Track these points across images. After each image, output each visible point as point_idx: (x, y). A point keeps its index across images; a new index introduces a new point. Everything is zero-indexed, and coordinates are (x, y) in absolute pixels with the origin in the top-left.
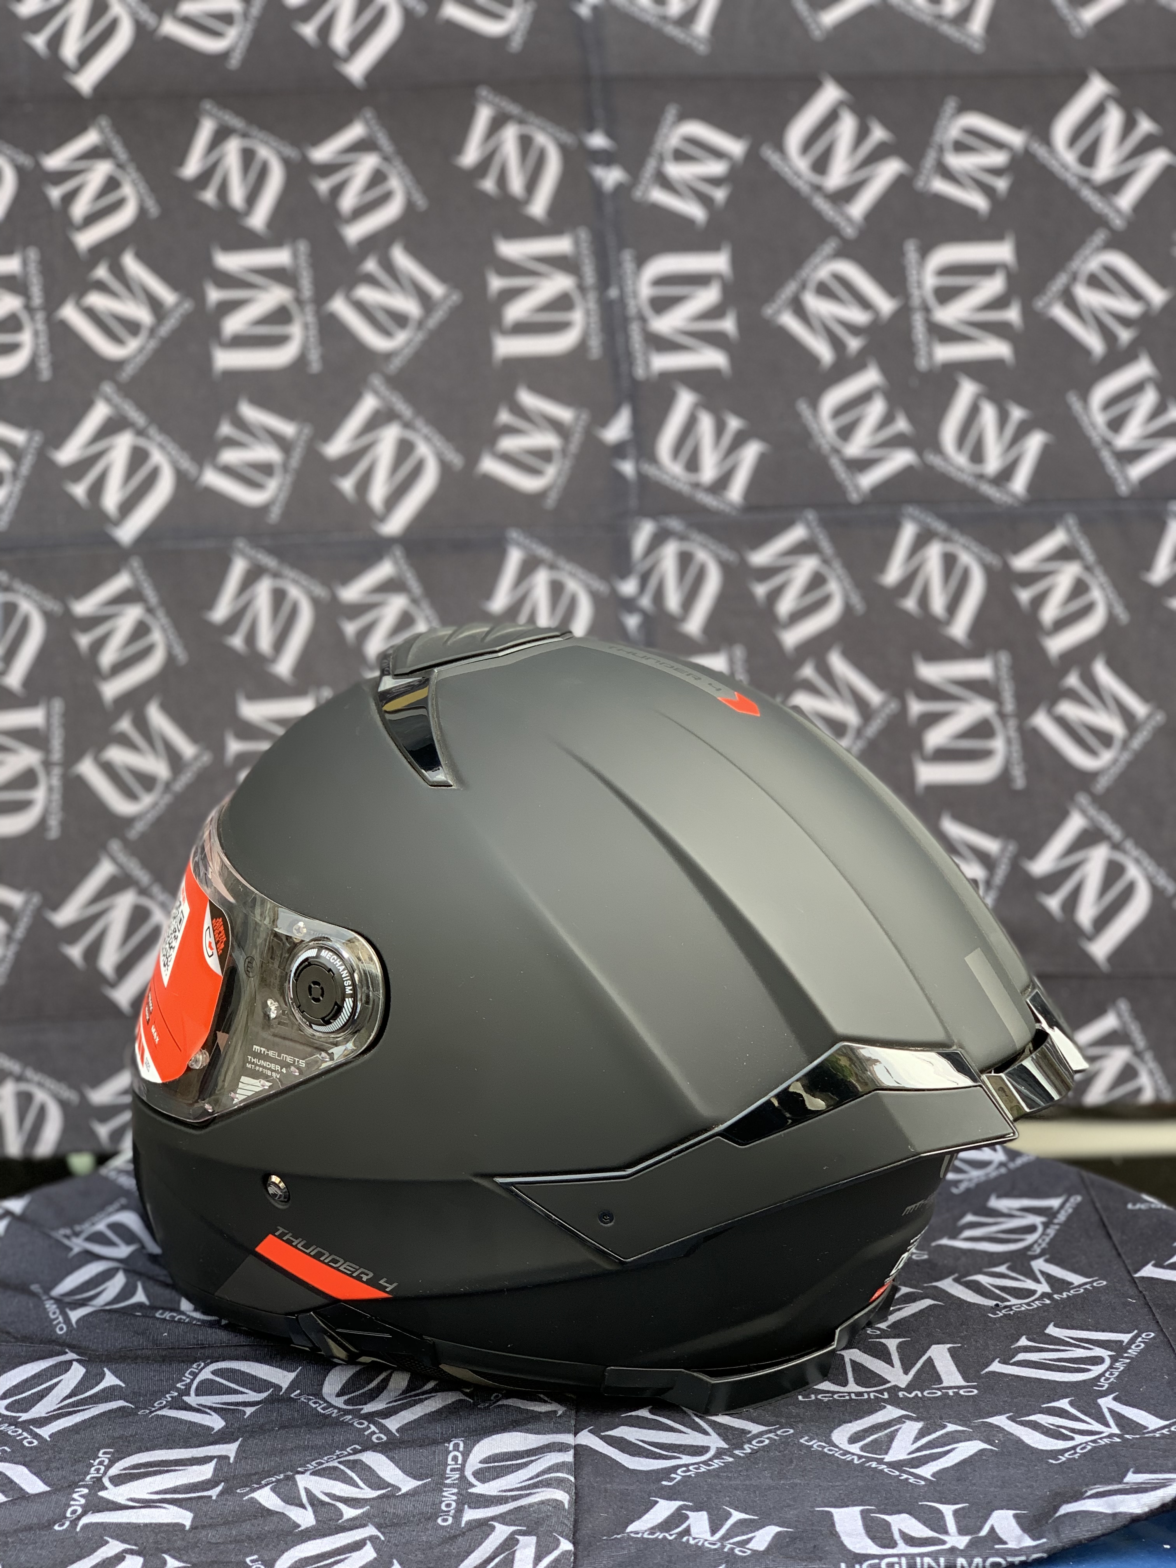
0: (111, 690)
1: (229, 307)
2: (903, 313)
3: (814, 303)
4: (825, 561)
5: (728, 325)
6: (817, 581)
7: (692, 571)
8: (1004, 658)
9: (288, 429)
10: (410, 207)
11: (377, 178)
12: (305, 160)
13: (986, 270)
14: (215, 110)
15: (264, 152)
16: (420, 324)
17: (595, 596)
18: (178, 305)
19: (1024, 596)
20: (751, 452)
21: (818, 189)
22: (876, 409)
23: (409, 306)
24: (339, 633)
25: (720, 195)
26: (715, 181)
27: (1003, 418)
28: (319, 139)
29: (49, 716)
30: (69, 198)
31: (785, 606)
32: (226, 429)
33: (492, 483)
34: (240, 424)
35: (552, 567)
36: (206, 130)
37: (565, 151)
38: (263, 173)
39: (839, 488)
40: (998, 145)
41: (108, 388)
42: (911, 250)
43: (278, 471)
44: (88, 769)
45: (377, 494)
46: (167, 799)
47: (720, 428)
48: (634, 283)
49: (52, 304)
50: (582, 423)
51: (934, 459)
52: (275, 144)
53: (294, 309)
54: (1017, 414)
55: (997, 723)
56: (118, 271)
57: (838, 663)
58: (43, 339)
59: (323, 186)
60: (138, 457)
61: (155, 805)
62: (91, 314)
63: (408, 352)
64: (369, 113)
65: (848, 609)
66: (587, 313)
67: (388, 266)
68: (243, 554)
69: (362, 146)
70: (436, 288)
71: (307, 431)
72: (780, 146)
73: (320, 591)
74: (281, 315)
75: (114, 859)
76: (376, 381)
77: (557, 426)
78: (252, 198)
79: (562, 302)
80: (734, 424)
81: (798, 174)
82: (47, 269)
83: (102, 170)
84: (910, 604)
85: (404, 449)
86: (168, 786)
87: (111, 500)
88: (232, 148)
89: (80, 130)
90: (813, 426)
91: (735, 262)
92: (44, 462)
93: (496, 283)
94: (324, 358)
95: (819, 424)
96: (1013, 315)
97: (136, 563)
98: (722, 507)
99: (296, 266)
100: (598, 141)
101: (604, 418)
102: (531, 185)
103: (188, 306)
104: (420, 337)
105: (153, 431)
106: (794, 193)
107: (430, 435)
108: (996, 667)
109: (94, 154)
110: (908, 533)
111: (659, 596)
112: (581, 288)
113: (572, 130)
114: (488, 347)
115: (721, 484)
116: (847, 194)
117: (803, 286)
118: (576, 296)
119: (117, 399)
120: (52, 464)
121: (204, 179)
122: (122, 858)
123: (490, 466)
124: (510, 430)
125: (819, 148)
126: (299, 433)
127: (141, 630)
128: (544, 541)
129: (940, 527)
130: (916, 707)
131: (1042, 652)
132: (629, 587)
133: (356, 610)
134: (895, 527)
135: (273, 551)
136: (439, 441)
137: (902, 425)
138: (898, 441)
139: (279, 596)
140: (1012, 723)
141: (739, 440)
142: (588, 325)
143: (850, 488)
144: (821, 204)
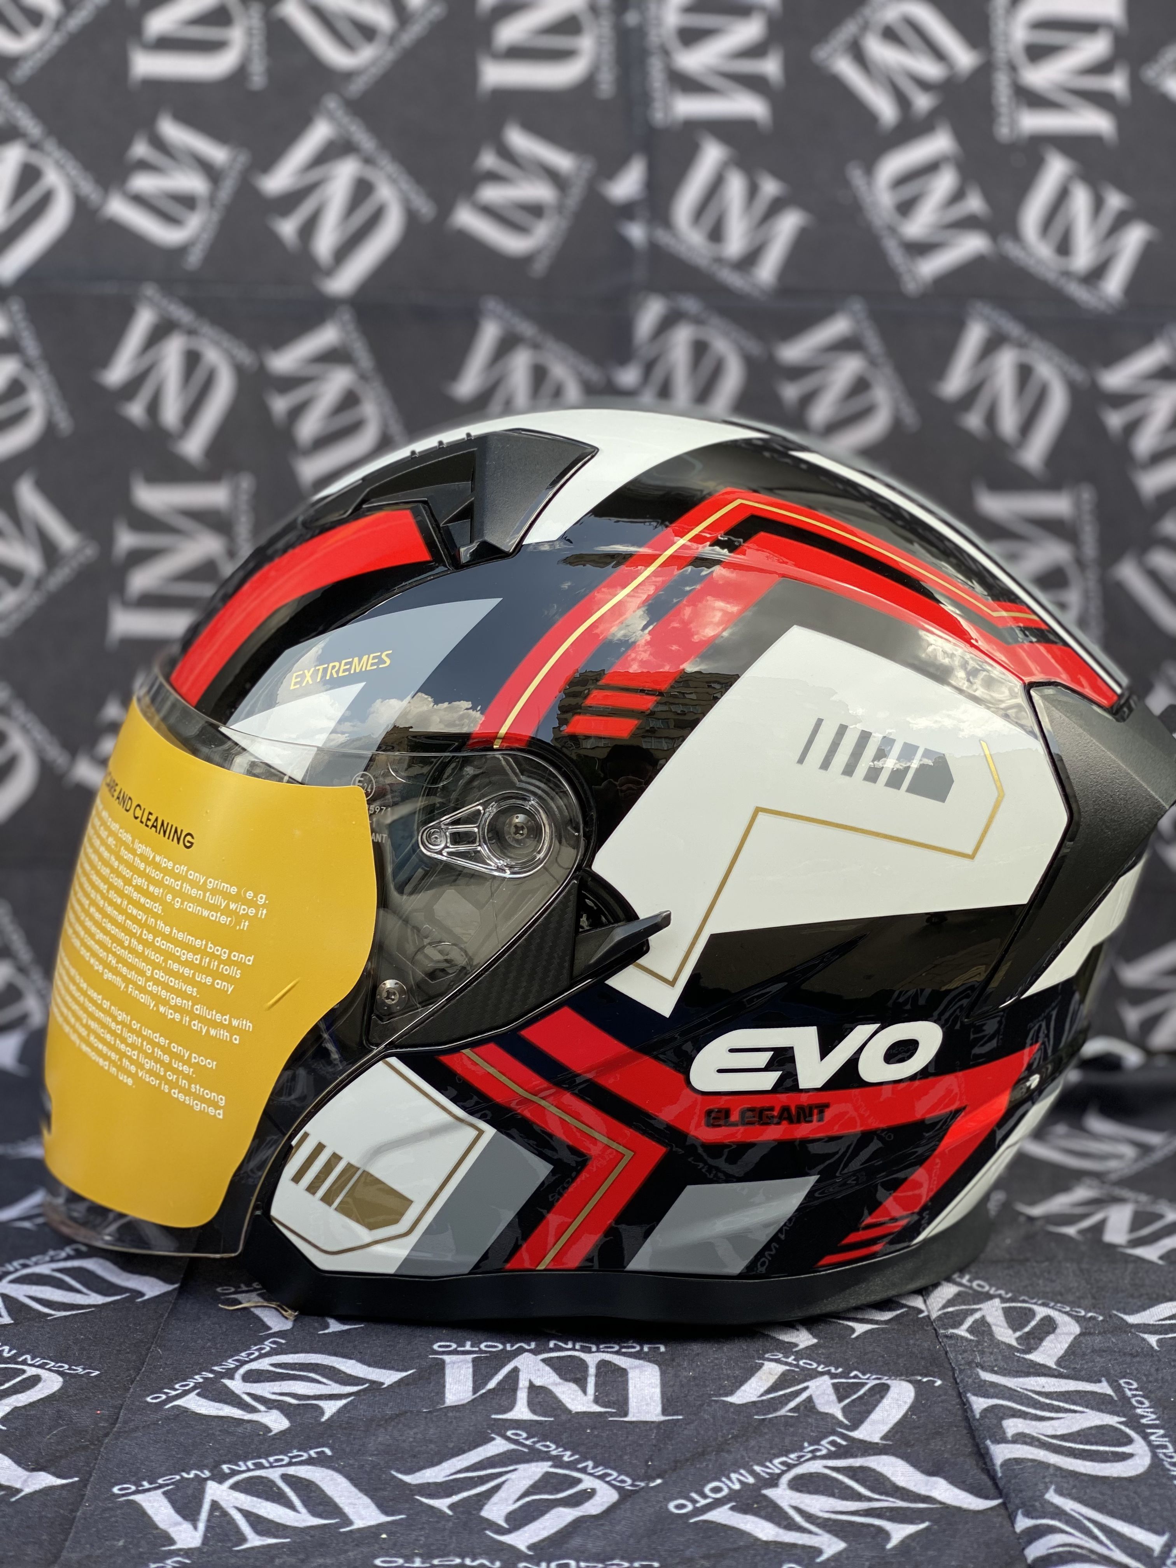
1: (154, 2)
3: (877, 48)
4: (873, 362)
5: (771, 67)
6: (860, 386)
7: (707, 365)
8: (1087, 495)
9: (218, 154)
13: (1088, 27)
16: (392, 39)
17: (587, 386)
20: (789, 223)
22: (945, 182)
23: (380, 17)
27: (1098, 205)
31: (820, 413)
32: (140, 149)
33: (467, 240)
34: (159, 144)
35: (536, 346)
39: (892, 276)
43: (202, 205)
45: (325, 242)
46: (36, 599)
47: (753, 191)
48: (658, 9)
50: (583, 174)
51: (1011, 249)
53: (236, 11)
54: (1118, 200)
55: (1073, 572)
60: (29, 176)
61: (21, 604)
63: (375, 72)
65: (897, 424)
66: (599, 42)
68: (152, 304)
71: (243, 159)
73: (245, 356)
74: (219, 16)
76: (332, 103)
77: (553, 175)
79: (569, 25)
80: (770, 188)
84: (974, 421)
85: (362, 189)
86: (39, 583)
90: (867, 199)
94: (270, 72)
95: (873, 195)
96: (1117, 83)
97: (14, 306)
98: (748, 288)
101: (611, 169)
104: (390, 55)
105: (50, 146)
107: (395, 175)
108: (1077, 504)
110: (975, 335)
111: (665, 392)
112: (594, 8)
114: (473, 73)
115: (750, 259)
117: (865, 27)
118: (587, 19)
119: (9, 103)
123: (466, 218)
124: (493, 177)
126: (232, 161)
127: (15, 388)
128: (528, 315)
129: (1015, 330)
131: (1132, 491)
132: (629, 377)
133: (288, 383)
134: (958, 327)
135: (190, 302)
136: (406, 184)
137: (975, 204)
138: (969, 223)
139: (192, 359)
140: (1092, 575)
141: (776, 208)
142: (598, 56)
143: (906, 277)
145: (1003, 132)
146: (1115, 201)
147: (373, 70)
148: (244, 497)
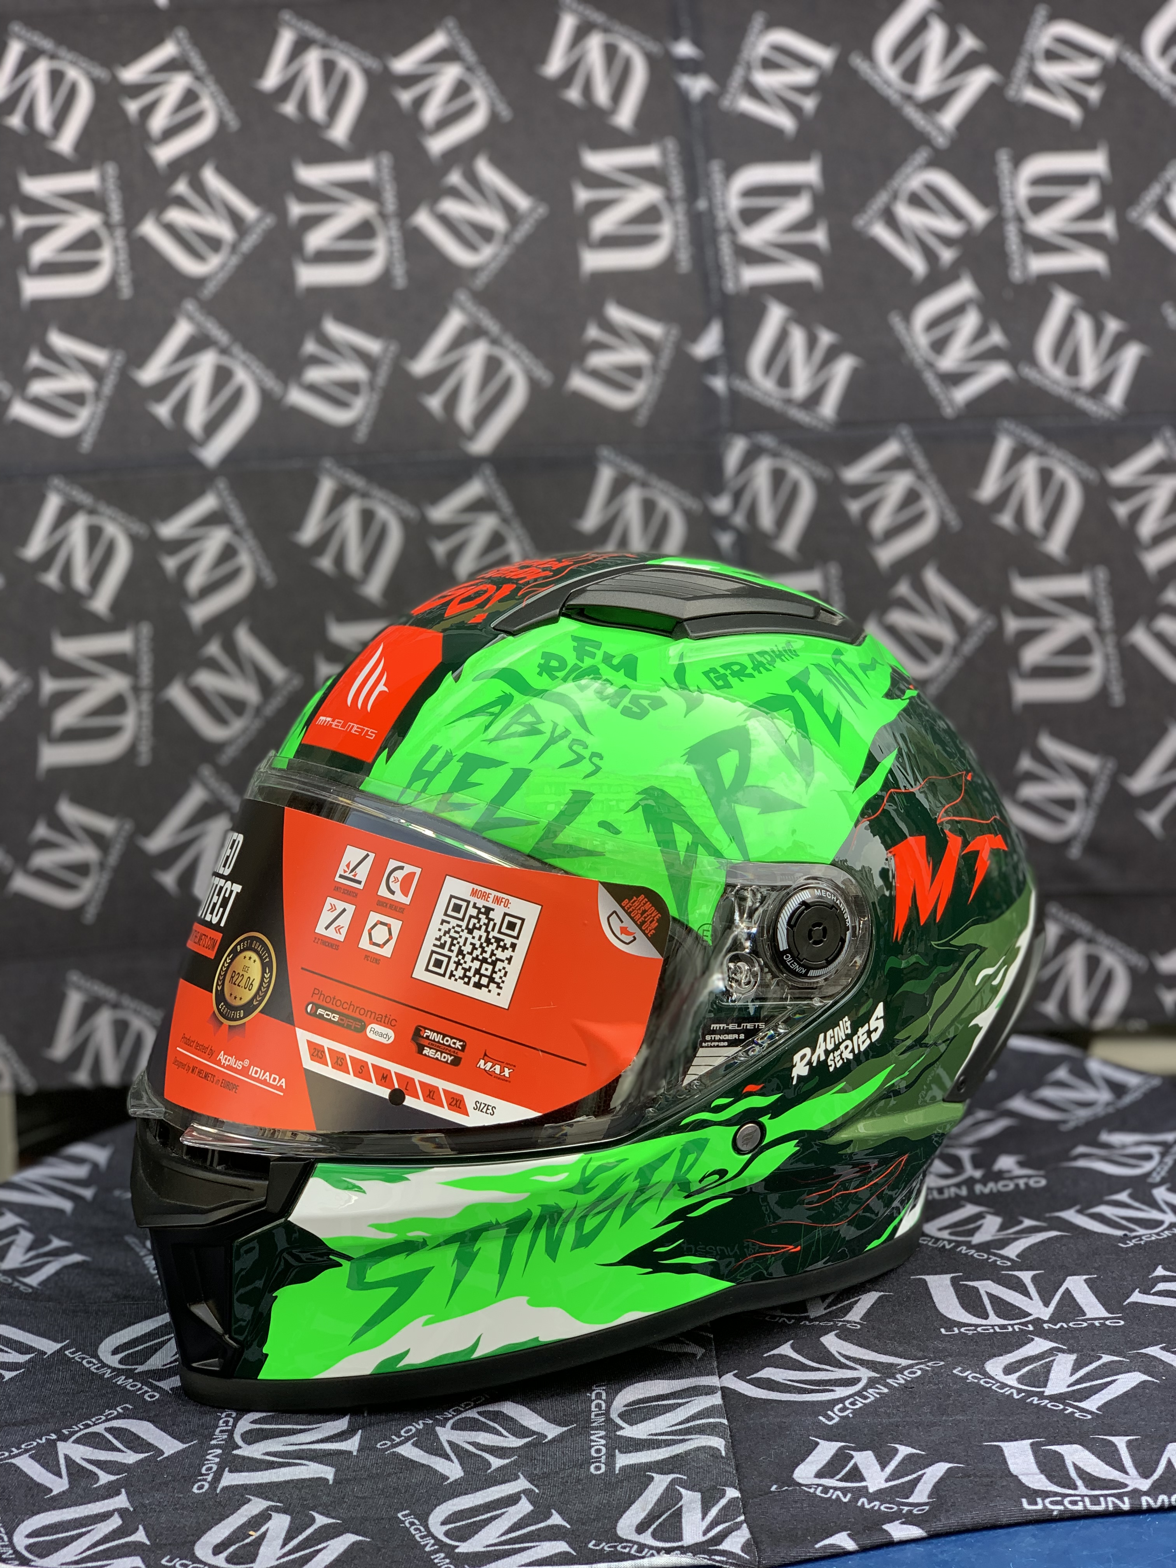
0: (199, 613)
1: (311, 222)
2: (997, 223)
3: (906, 214)
4: (920, 477)
5: (819, 236)
6: (911, 497)
7: (786, 489)
8: (1102, 574)
9: (373, 346)
10: (494, 118)
11: (460, 89)
12: (386, 70)
13: (1080, 180)
14: (294, 21)
15: (345, 63)
16: (506, 238)
17: (688, 515)
18: (259, 220)
19: (1122, 510)
20: (844, 367)
21: (908, 97)
22: (970, 321)
23: (495, 220)
24: (429, 554)
25: (809, 104)
26: (804, 90)
27: (1099, 330)
28: (401, 48)
29: (137, 641)
30: (147, 111)
31: (880, 522)
32: (310, 347)
33: (581, 400)
34: (325, 341)
35: (644, 485)
36: (286, 40)
37: (651, 60)
38: (344, 84)
39: (933, 403)
40: (1089, 53)
41: (190, 306)
42: (1003, 159)
43: (364, 390)
44: (177, 694)
45: (466, 412)
46: (257, 724)
47: (812, 342)
48: (723, 195)
49: (132, 220)
50: (672, 339)
51: (1029, 372)
52: (355, 55)
53: (378, 223)
54: (1113, 326)
55: (1094, 640)
56: (198, 186)
57: (933, 580)
58: (123, 256)
59: (405, 97)
60: (222, 376)
61: (244, 731)
62: (171, 230)
63: (494, 266)
64: (451, 23)
65: (943, 526)
66: (676, 225)
67: (472, 178)
68: (331, 475)
69: (445, 56)
70: (522, 201)
71: (393, 348)
72: (869, 55)
73: (410, 512)
74: (364, 230)
75: (205, 785)
76: (462, 296)
77: (646, 341)
78: (333, 110)
79: (650, 215)
80: (826, 338)
81: (887, 83)
82: (125, 185)
83: (180, 82)
84: (1006, 520)
85: (492, 366)
86: (258, 710)
87: (196, 420)
88: (313, 59)
89: (157, 41)
90: (906, 340)
91: (826, 172)
92: (126, 383)
93: (583, 195)
94: (409, 274)
95: (911, 337)
96: (1107, 225)
97: (222, 484)
98: (814, 423)
99: (379, 178)
100: (684, 49)
101: (694, 333)
102: (617, 94)
103: (270, 221)
104: (506, 251)
105: (236, 349)
106: (884, 102)
107: (518, 352)
108: (1094, 583)
109: (172, 66)
110: (1003, 447)
111: (752, 514)
112: (670, 200)
113: (657, 38)
114: (576, 261)
115: (814, 399)
116: (938, 103)
117: (895, 197)
118: (664, 209)
119: (200, 317)
120: (135, 384)
121: (284, 91)
122: (214, 783)
123: (579, 382)
124: (599, 346)
125: (908, 56)
126: (385, 350)
127: (228, 553)
128: (636, 459)
129: (1036, 441)
130: (1013, 624)
131: (1139, 567)
132: (722, 505)
133: (446, 530)
134: (989, 442)
135: (361, 471)
136: (527, 358)
137: (996, 337)
138: (993, 354)
139: (367, 517)
140: (1110, 640)
141: (832, 355)
142: (676, 238)
143: (945, 403)
144: (912, 113)
145: (1016, 274)
146: (1110, 326)
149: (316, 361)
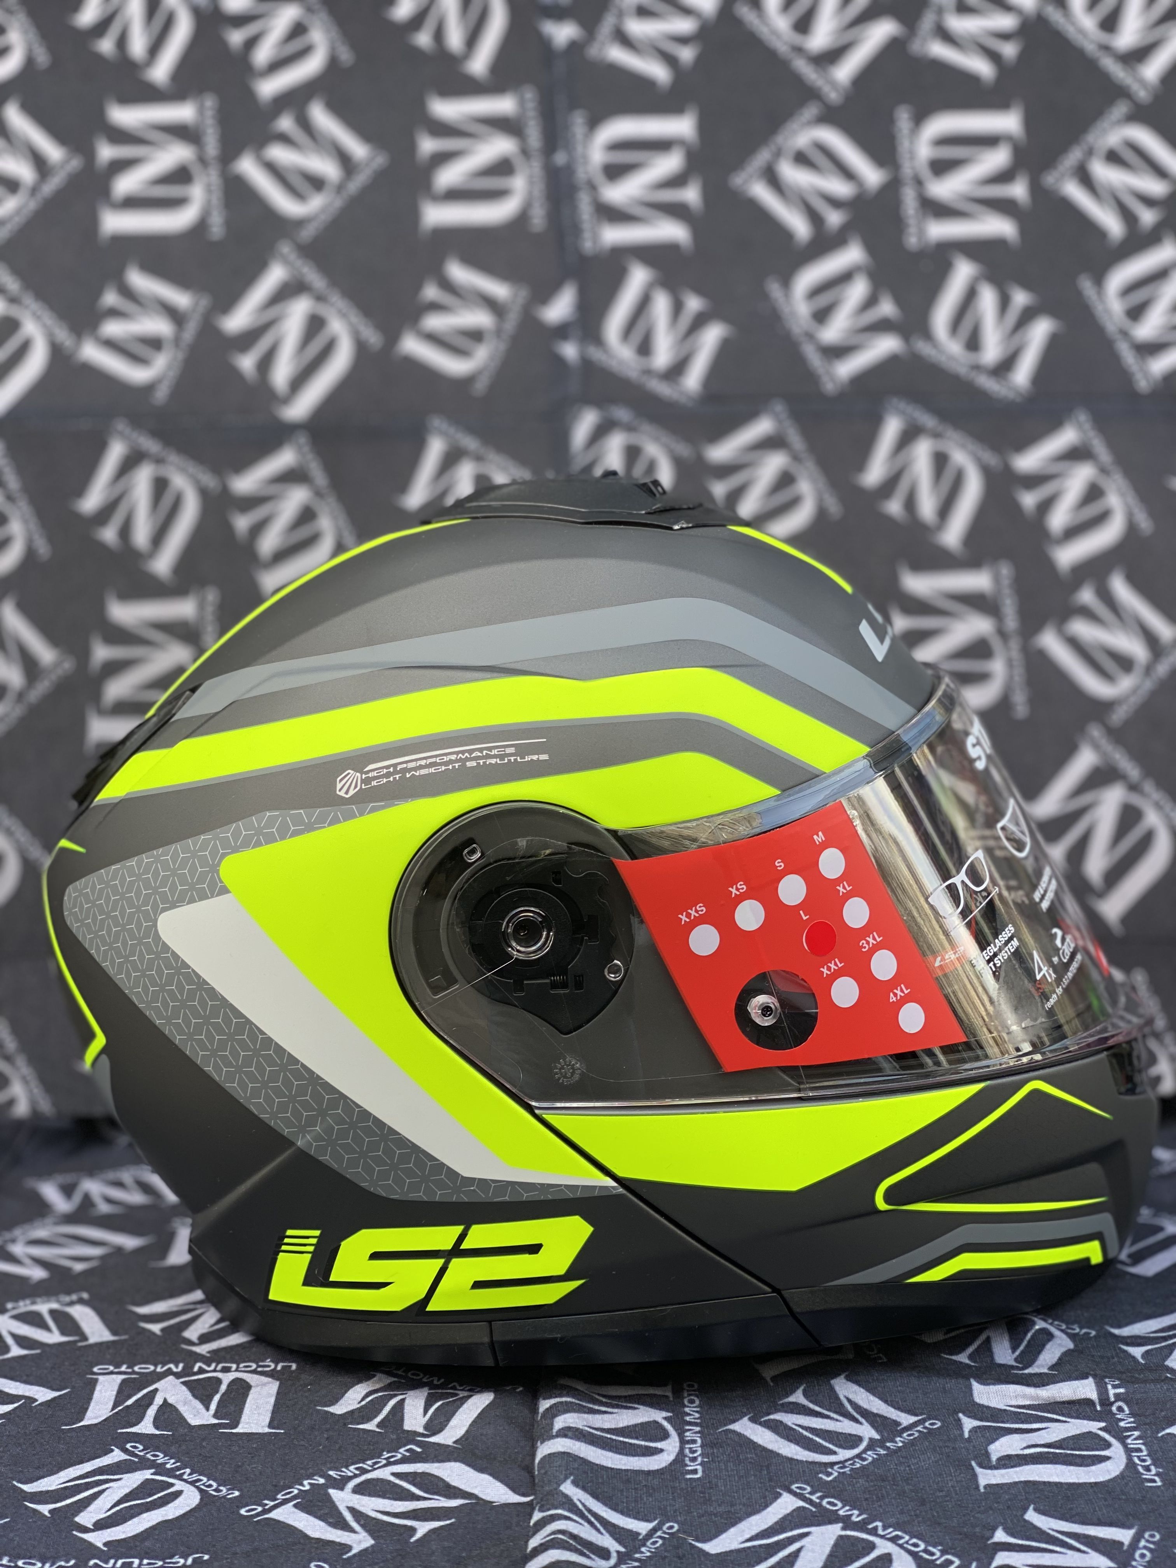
1: (120, 166)
2: (893, 186)
3: (790, 172)
4: (796, 458)
5: (691, 195)
7: (640, 466)
8: (1006, 570)
9: (181, 299)
10: (333, 61)
11: (298, 30)
12: (217, 9)
13: (989, 141)
15: (171, 2)
16: (340, 188)
18: (64, 162)
20: (713, 335)
21: (799, 50)
22: (858, 290)
23: (328, 168)
24: (229, 529)
25: (687, 54)
26: (682, 40)
27: (1004, 302)
31: (749, 505)
32: (110, 298)
33: (413, 365)
34: (128, 293)
35: (479, 458)
37: (512, 4)
38: (169, 23)
39: (811, 378)
40: (1005, 6)
42: (903, 116)
43: (168, 346)
45: (281, 374)
46: (19, 710)
47: (677, 308)
48: (585, 148)
50: (519, 301)
51: (922, 347)
53: (196, 170)
54: (1023, 298)
55: (996, 643)
59: (236, 37)
60: (8, 327)
61: (4, 716)
63: (324, 218)
65: (821, 514)
66: (531, 182)
67: (305, 124)
68: (123, 438)
70: (359, 150)
71: (205, 302)
73: (210, 481)
74: (180, 175)
76: (285, 248)
77: (490, 303)
78: (155, 48)
79: (502, 167)
81: (775, 32)
84: (894, 507)
85: (315, 325)
86: (21, 696)
90: (785, 309)
91: (703, 127)
93: (428, 145)
94: (228, 224)
95: (791, 306)
96: (1018, 190)
98: (676, 396)
99: (201, 123)
101: (544, 295)
102: (472, 40)
103: (75, 163)
104: (338, 203)
105: (29, 300)
106: (771, 54)
107: (345, 310)
108: (996, 580)
110: (892, 428)
112: (525, 152)
114: (415, 215)
115: (677, 370)
116: (833, 55)
117: (778, 154)
118: (518, 161)
121: (101, 28)
123: (411, 346)
124: (436, 307)
125: (801, 7)
126: (195, 304)
128: (471, 430)
129: (929, 421)
130: (901, 622)
131: (1048, 565)
133: (249, 503)
134: (875, 421)
135: (157, 434)
136: (355, 318)
137: (887, 308)
138: (882, 326)
139: (160, 485)
140: (1015, 643)
141: (699, 322)
142: (530, 194)
143: (825, 379)
144: (802, 67)
145: (912, 241)
146: (1020, 298)
147: (323, 217)
148: (210, 609)
149: (115, 313)
